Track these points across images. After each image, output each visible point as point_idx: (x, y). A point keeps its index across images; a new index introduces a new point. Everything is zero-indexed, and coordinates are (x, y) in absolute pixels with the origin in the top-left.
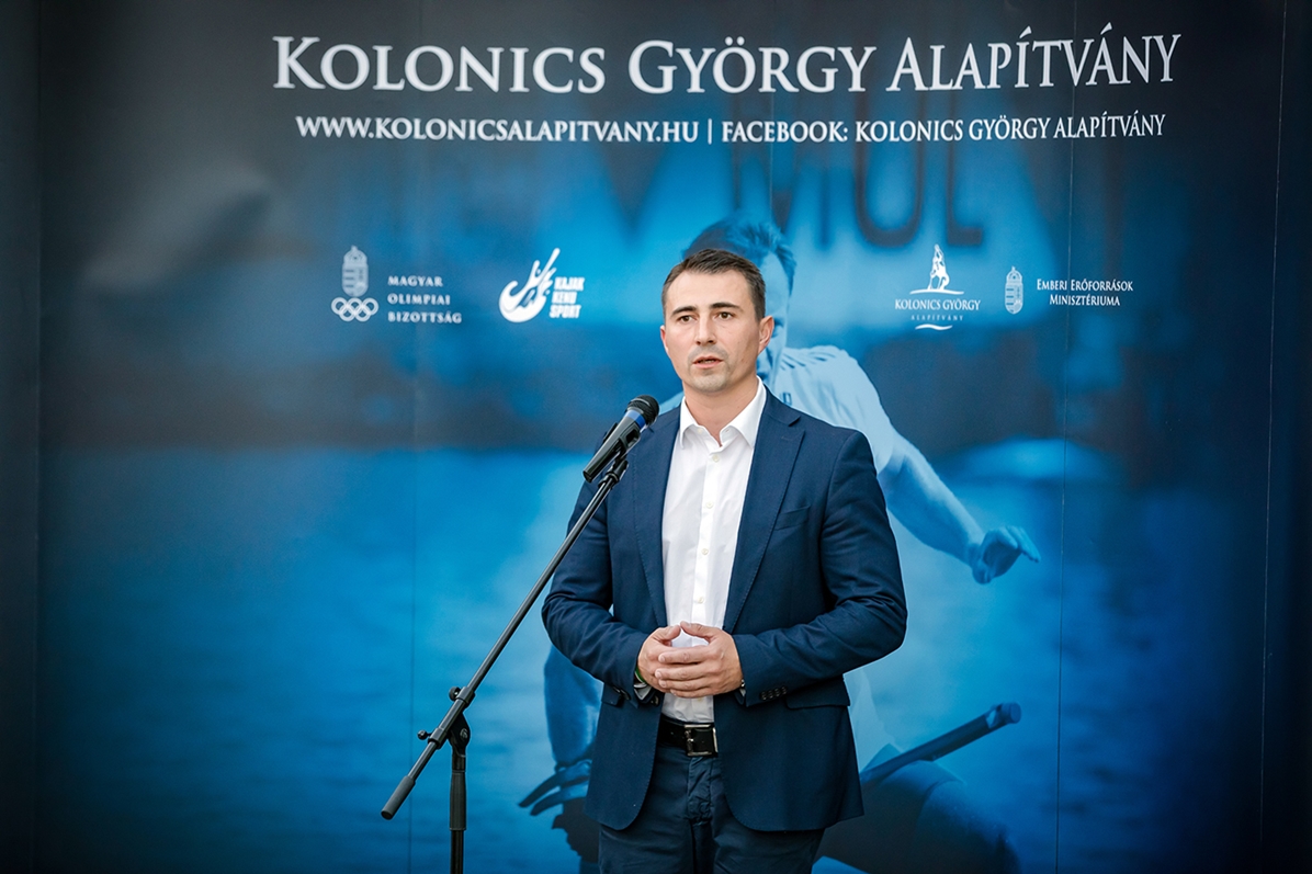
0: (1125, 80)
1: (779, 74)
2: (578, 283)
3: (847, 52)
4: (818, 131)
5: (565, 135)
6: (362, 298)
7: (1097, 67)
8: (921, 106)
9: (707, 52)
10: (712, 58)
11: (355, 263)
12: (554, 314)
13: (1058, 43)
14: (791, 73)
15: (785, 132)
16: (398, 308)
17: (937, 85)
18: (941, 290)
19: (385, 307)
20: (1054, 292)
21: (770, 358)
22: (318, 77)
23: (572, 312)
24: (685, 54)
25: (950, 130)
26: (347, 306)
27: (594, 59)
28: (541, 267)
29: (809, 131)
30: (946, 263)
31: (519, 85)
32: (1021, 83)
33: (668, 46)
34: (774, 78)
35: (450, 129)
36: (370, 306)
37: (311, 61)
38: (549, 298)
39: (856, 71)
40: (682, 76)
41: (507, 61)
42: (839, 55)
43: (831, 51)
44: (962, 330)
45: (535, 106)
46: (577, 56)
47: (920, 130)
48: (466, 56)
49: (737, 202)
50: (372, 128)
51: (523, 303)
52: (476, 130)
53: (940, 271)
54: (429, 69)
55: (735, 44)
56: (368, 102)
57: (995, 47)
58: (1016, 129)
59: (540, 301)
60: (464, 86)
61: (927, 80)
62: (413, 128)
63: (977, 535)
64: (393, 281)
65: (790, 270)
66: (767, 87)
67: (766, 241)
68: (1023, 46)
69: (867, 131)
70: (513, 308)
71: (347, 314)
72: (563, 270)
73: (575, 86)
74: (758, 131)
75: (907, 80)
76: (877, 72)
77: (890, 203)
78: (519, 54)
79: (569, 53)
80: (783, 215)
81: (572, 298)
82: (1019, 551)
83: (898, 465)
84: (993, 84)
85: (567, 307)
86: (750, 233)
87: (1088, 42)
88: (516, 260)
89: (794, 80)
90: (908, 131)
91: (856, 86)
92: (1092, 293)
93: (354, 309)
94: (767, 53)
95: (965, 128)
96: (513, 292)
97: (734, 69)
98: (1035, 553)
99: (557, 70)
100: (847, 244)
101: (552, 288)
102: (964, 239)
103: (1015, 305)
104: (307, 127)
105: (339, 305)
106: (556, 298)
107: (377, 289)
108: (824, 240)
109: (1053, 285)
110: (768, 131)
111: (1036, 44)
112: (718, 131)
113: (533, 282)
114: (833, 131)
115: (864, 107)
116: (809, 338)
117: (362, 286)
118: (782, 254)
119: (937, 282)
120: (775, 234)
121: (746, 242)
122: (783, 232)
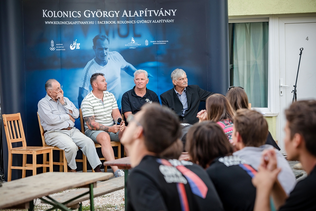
0: (165, 15)
1: (106, 14)
2: (79, 44)
3: (115, 12)
4: (112, 22)
5: (76, 23)
6: (53, 47)
7: (160, 14)
8: (128, 19)
10: (96, 13)
12: (77, 49)
13: (153, 11)
14: (108, 14)
15: (107, 22)
16: (58, 48)
17: (130, 16)
18: (134, 43)
19: (56, 48)
20: (154, 43)
21: (106, 53)
22: (47, 16)
23: (79, 48)
24: (92, 12)
25: (133, 22)
26: (52, 48)
27: (79, 13)
28: (75, 42)
29: (111, 22)
30: (134, 39)
31: (70, 17)
32: (146, 15)
33: (89, 11)
34: (105, 15)
35: (63, 23)
36: (54, 48)
37: (46, 13)
38: (76, 46)
39: (117, 14)
40: (91, 15)
41: (69, 13)
42: (114, 12)
43: (113, 12)
44: (138, 48)
45: (72, 19)
46: (77, 12)
47: (127, 22)
48: (64, 12)
49: (100, 32)
50: (54, 23)
51: (73, 47)
52: (65, 23)
53: (133, 41)
54: (60, 14)
55: (99, 11)
57: (141, 11)
58: (145, 22)
59: (75, 47)
60: (64, 17)
61: (128, 15)
62: (58, 23)
64: (57, 45)
65: (109, 41)
66: (104, 16)
68: (146, 11)
69: (119, 22)
71: (52, 50)
72: (77, 42)
73: (77, 16)
74: (103, 22)
75: (125, 15)
76: (120, 14)
77: (123, 32)
78: (70, 12)
79: (76, 12)
80: (107, 33)
81: (79, 46)
82: (149, 76)
83: (128, 67)
84: (141, 16)
85: (78, 48)
87: (158, 11)
88: (71, 41)
89: (108, 16)
90: (126, 22)
91: (117, 16)
92: (161, 42)
93: (52, 49)
94: (104, 12)
95: (136, 22)
96: (71, 46)
97: (99, 14)
98: (152, 76)
99: (75, 14)
100: (117, 38)
101: (76, 45)
102: (137, 36)
103: (147, 44)
104: (46, 23)
105: (51, 48)
106: (77, 46)
107: (55, 46)
108: (114, 37)
109: (154, 42)
110: (105, 22)
111: (148, 11)
112: (97, 22)
113: (74, 44)
114: (114, 22)
115: (118, 19)
116: (112, 50)
117: (53, 45)
118: (108, 39)
119: (132, 42)
120: (106, 36)
121: (102, 38)
122: (108, 36)
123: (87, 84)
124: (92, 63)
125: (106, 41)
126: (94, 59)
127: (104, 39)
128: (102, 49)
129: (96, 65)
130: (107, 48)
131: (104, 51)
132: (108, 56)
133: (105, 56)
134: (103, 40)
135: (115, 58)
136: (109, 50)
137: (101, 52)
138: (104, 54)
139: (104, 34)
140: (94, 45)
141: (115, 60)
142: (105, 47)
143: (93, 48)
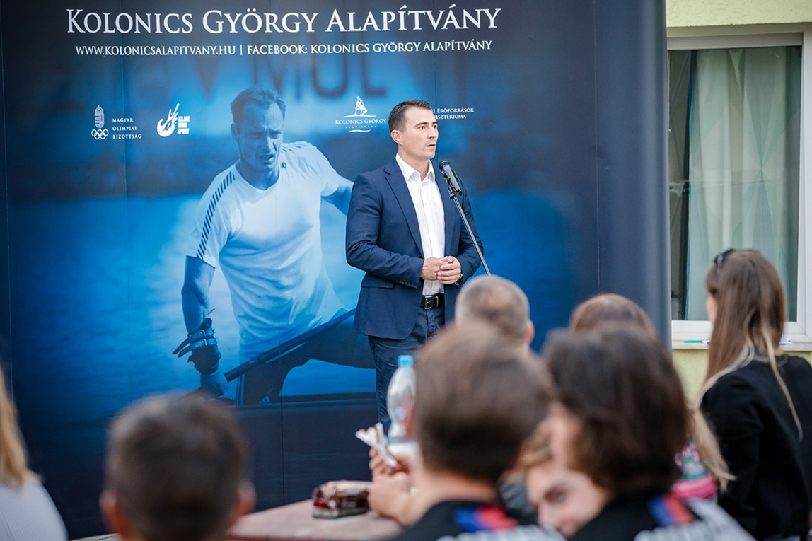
0: (465, 27)
1: (273, 24)
2: (187, 119)
3: (305, 15)
4: (293, 49)
5: (178, 52)
6: (102, 129)
7: (447, 21)
8: (345, 38)
9: (238, 15)
10: (241, 18)
13: (424, 12)
14: (279, 24)
15: (278, 50)
16: (117, 133)
17: (352, 29)
18: (363, 115)
19: (112, 133)
23: (186, 132)
24: (228, 16)
25: (361, 48)
26: (97, 133)
27: (187, 18)
28: (172, 112)
30: (365, 103)
31: (158, 31)
32: (402, 28)
33: (220, 12)
34: (271, 26)
36: (106, 132)
37: (80, 20)
38: (176, 125)
39: (310, 24)
40: (227, 26)
41: (153, 19)
42: (301, 16)
43: (297, 15)
44: (376, 131)
45: (165, 39)
46: (181, 17)
47: (343, 48)
48: (138, 18)
49: (256, 80)
50: (104, 51)
51: (166, 129)
53: (362, 107)
54: (124, 23)
55: (252, 12)
57: (385, 14)
58: (401, 47)
59: (173, 127)
60: (137, 31)
61: (346, 26)
62: (119, 50)
64: (114, 121)
65: (283, 109)
66: (268, 30)
67: (271, 97)
68: (402, 14)
69: (316, 49)
70: (163, 131)
71: (97, 136)
72: (181, 113)
73: (181, 30)
74: (265, 50)
75: (335, 27)
76: (320, 24)
77: (330, 80)
78: (158, 16)
79: (177, 15)
80: (278, 85)
81: (185, 125)
84: (386, 29)
85: (184, 130)
86: (263, 94)
87: (442, 12)
88: (161, 109)
89: (281, 27)
90: (337, 49)
91: (310, 30)
92: (450, 113)
93: (100, 134)
94: (268, 15)
95: (370, 47)
96: (162, 124)
97: (252, 23)
99: (173, 23)
100: (310, 99)
101: (177, 121)
102: (373, 93)
104: (80, 50)
105: (94, 132)
106: (179, 126)
107: (108, 125)
108: (298, 96)
110: (269, 49)
111: (410, 12)
112: (245, 50)
113: (169, 119)
114: (300, 49)
115: (314, 39)
116: (293, 138)
117: (102, 123)
118: (279, 103)
119: (359, 112)
120: (275, 94)
121: (261, 98)
122: (279, 93)
123: (213, 246)
124: (230, 179)
125: (274, 110)
126: (237, 167)
127: (269, 104)
128: (261, 135)
129: (240, 184)
130: (277, 132)
131: (267, 142)
132: (280, 158)
133: (272, 156)
134: (265, 105)
135: (302, 163)
136: (284, 137)
137: (257, 143)
138: (268, 151)
140: (234, 121)
141: (304, 170)
142: (270, 126)
143: (233, 132)
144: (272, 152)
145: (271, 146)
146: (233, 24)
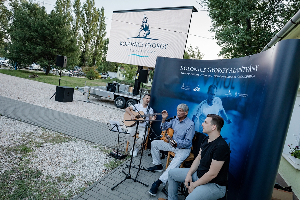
0: (252, 71)
2: (200, 89)
3: (226, 69)
5: (201, 75)
8: (232, 74)
11: (184, 84)
13: (246, 67)
14: (221, 71)
15: (219, 76)
16: (186, 89)
17: (233, 72)
20: (240, 95)
22: (184, 69)
23: (199, 91)
30: (230, 91)
31: (198, 71)
32: (241, 72)
33: (211, 68)
35: (193, 74)
38: (197, 89)
39: (226, 71)
41: (198, 69)
44: (230, 97)
45: (199, 73)
46: (204, 69)
48: (195, 68)
49: (214, 83)
50: (187, 74)
51: (195, 90)
52: (195, 74)
54: (192, 69)
55: (216, 68)
56: (187, 71)
57: (239, 68)
58: (240, 77)
59: (197, 90)
60: (194, 71)
62: (190, 74)
63: (228, 119)
66: (218, 72)
67: (215, 86)
68: (242, 68)
69: (226, 77)
70: (194, 90)
72: (199, 87)
74: (217, 76)
75: (231, 72)
76: (228, 71)
77: (227, 84)
80: (217, 84)
81: (199, 90)
82: (231, 122)
83: (222, 110)
84: (239, 72)
86: (214, 86)
87: (249, 67)
88: (195, 86)
90: (230, 77)
92: (243, 95)
93: (183, 88)
94: (219, 69)
95: (235, 77)
97: (216, 70)
98: (232, 123)
99: (202, 70)
100: (222, 88)
102: (233, 88)
103: (236, 96)
104: (182, 73)
107: (185, 87)
108: (220, 87)
111: (244, 67)
112: (214, 76)
113: (196, 88)
114: (223, 77)
115: (226, 74)
116: (217, 96)
117: (184, 86)
118: (217, 88)
119: (229, 92)
120: (216, 86)
121: (214, 87)
122: (217, 86)
123: (199, 115)
124: (205, 102)
125: (215, 89)
126: (207, 100)
127: (215, 88)
128: (212, 94)
129: (206, 104)
130: (215, 94)
131: (212, 96)
132: (214, 100)
133: (213, 99)
134: (214, 88)
135: (218, 102)
137: (211, 96)
138: (212, 98)
139: (215, 84)
140: (209, 91)
143: (208, 93)
144: (213, 98)
145: (213, 97)
146: (213, 70)
